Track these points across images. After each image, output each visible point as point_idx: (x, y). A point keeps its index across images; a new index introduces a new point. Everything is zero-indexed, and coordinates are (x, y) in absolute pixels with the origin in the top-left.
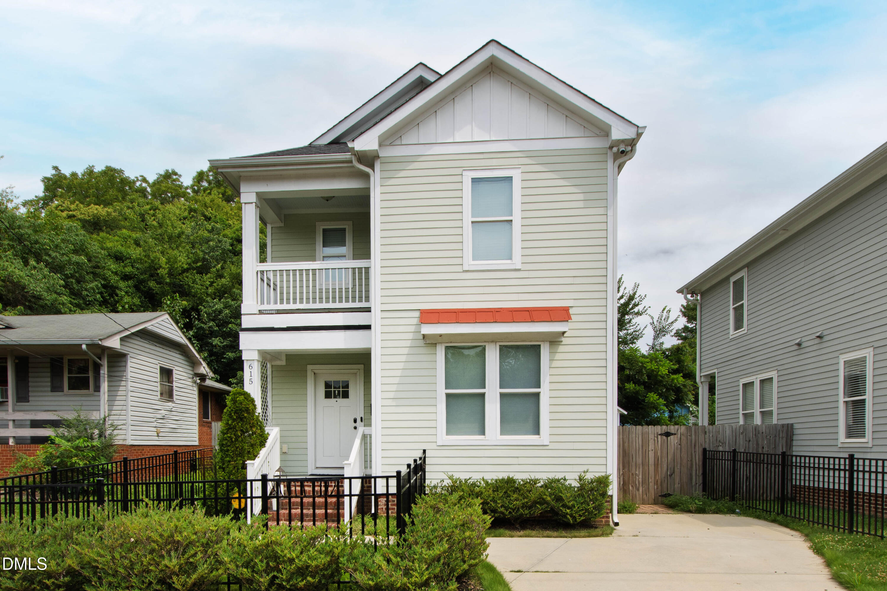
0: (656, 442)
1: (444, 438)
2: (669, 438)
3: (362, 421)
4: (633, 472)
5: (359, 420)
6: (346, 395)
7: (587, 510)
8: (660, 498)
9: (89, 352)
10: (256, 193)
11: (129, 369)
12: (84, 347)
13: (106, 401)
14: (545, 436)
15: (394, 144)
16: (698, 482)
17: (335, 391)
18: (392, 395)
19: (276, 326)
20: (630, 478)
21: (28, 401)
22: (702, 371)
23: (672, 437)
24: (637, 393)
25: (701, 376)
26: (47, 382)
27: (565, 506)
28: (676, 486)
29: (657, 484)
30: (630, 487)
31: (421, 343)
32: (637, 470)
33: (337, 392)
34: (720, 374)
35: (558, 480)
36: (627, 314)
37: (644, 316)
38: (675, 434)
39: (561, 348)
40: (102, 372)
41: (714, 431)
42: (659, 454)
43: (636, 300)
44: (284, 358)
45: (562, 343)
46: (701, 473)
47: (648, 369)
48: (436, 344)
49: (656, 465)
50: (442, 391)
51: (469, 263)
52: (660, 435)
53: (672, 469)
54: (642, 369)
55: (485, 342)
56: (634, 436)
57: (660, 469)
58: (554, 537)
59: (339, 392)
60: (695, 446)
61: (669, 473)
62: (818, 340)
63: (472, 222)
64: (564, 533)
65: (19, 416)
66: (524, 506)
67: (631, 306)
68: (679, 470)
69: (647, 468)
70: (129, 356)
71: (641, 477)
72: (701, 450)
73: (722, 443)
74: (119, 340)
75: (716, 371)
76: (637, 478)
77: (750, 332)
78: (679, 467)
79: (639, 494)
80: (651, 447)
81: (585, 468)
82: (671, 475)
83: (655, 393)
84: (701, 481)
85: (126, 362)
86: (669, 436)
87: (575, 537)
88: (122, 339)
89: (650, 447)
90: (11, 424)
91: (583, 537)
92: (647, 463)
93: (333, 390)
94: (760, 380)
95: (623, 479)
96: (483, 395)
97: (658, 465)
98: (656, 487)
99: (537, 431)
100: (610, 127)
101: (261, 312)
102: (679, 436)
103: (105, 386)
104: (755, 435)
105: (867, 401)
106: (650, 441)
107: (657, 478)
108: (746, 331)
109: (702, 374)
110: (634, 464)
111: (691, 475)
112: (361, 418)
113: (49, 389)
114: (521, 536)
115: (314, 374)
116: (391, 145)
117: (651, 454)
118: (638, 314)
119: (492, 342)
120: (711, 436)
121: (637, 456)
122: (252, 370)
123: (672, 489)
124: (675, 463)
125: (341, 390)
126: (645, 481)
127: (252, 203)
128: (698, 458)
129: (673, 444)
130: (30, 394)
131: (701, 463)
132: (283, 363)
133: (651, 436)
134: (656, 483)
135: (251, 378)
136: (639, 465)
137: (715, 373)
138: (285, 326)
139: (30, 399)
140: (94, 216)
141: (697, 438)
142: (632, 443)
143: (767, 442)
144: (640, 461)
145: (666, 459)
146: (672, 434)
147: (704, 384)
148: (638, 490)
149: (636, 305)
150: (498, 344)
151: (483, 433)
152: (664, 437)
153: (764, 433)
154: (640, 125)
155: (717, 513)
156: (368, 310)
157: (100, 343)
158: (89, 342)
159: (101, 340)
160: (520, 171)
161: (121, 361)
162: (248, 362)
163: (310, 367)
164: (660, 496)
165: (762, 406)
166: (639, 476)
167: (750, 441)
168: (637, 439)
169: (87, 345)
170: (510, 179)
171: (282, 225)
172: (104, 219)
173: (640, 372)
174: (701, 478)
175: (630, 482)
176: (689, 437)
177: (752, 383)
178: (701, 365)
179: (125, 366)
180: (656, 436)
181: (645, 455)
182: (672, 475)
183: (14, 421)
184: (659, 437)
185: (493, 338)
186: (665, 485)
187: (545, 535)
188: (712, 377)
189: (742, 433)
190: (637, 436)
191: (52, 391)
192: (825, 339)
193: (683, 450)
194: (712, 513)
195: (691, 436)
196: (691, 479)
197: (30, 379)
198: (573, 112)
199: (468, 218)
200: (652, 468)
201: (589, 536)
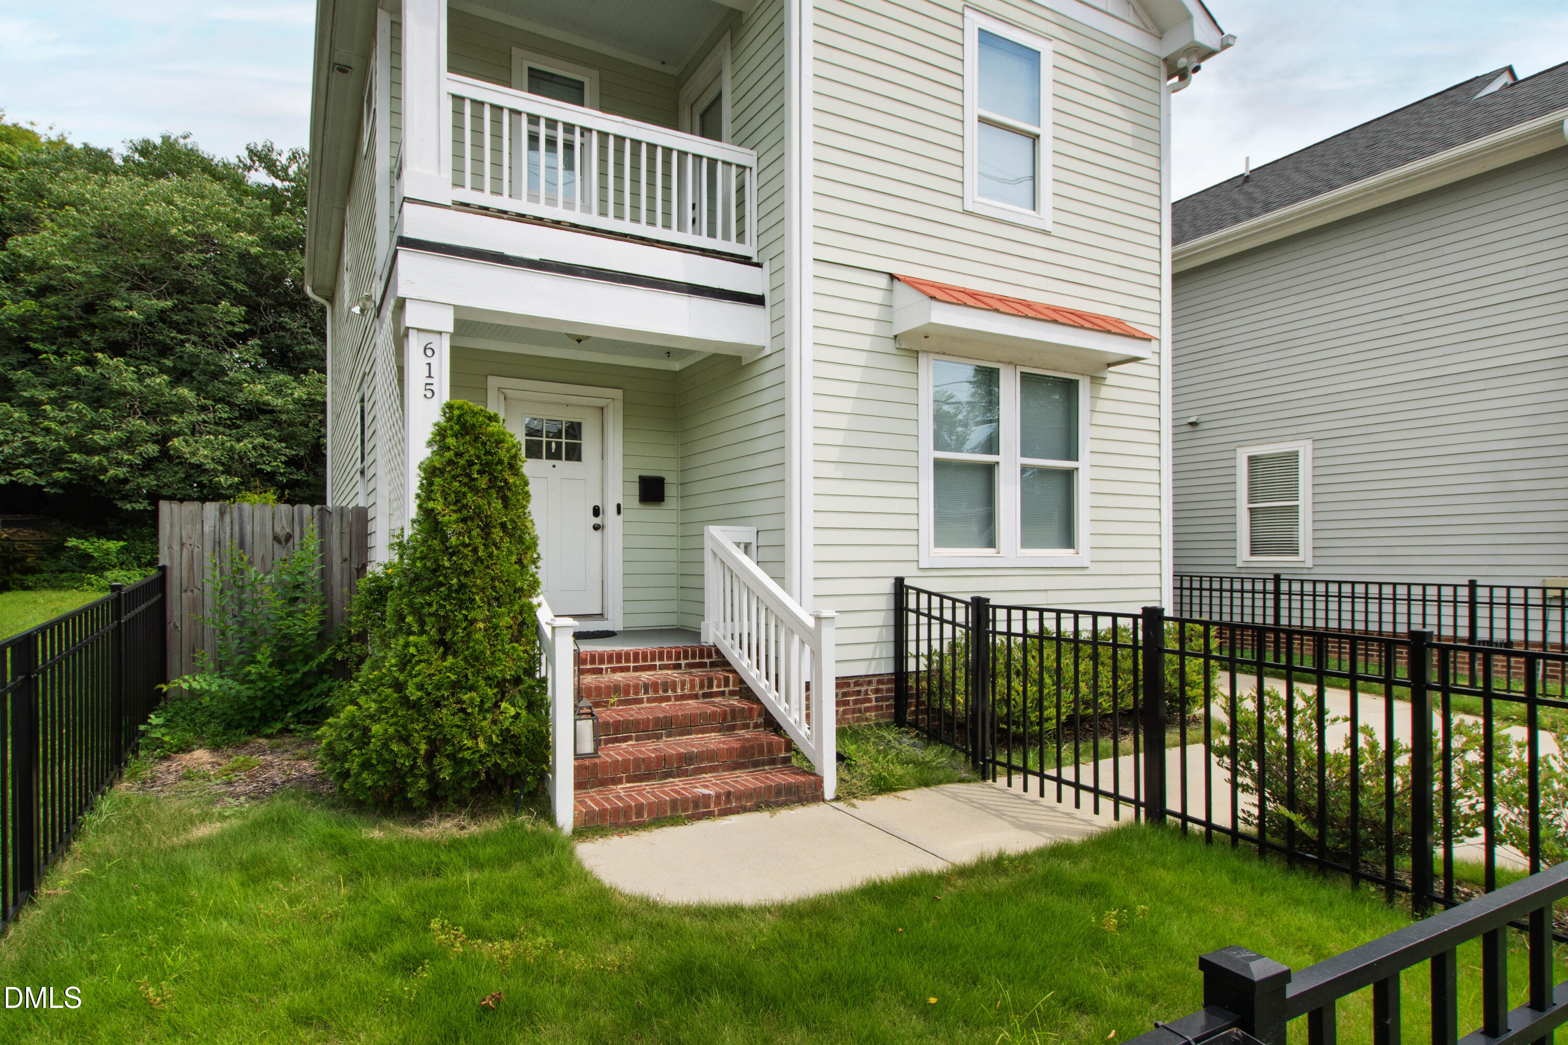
3: (619, 512)
5: (611, 510)
6: (574, 454)
14: (1082, 551)
17: (549, 444)
31: (890, 346)
33: (554, 445)
39: (1105, 391)
45: (1106, 383)
48: (917, 352)
50: (928, 454)
51: (975, 197)
55: (1000, 359)
59: (559, 445)
62: (1189, 428)
63: (980, 118)
93: (544, 439)
96: (993, 467)
99: (1070, 540)
101: (464, 208)
105: (1301, 510)
112: (619, 506)
115: (506, 398)
119: (1010, 363)
122: (434, 361)
125: (564, 440)
135: (429, 381)
138: (536, 257)
150: (1020, 369)
151: (992, 542)
162: (422, 335)
163: (494, 382)
170: (1036, 55)
185: (1012, 357)
192: (1199, 428)
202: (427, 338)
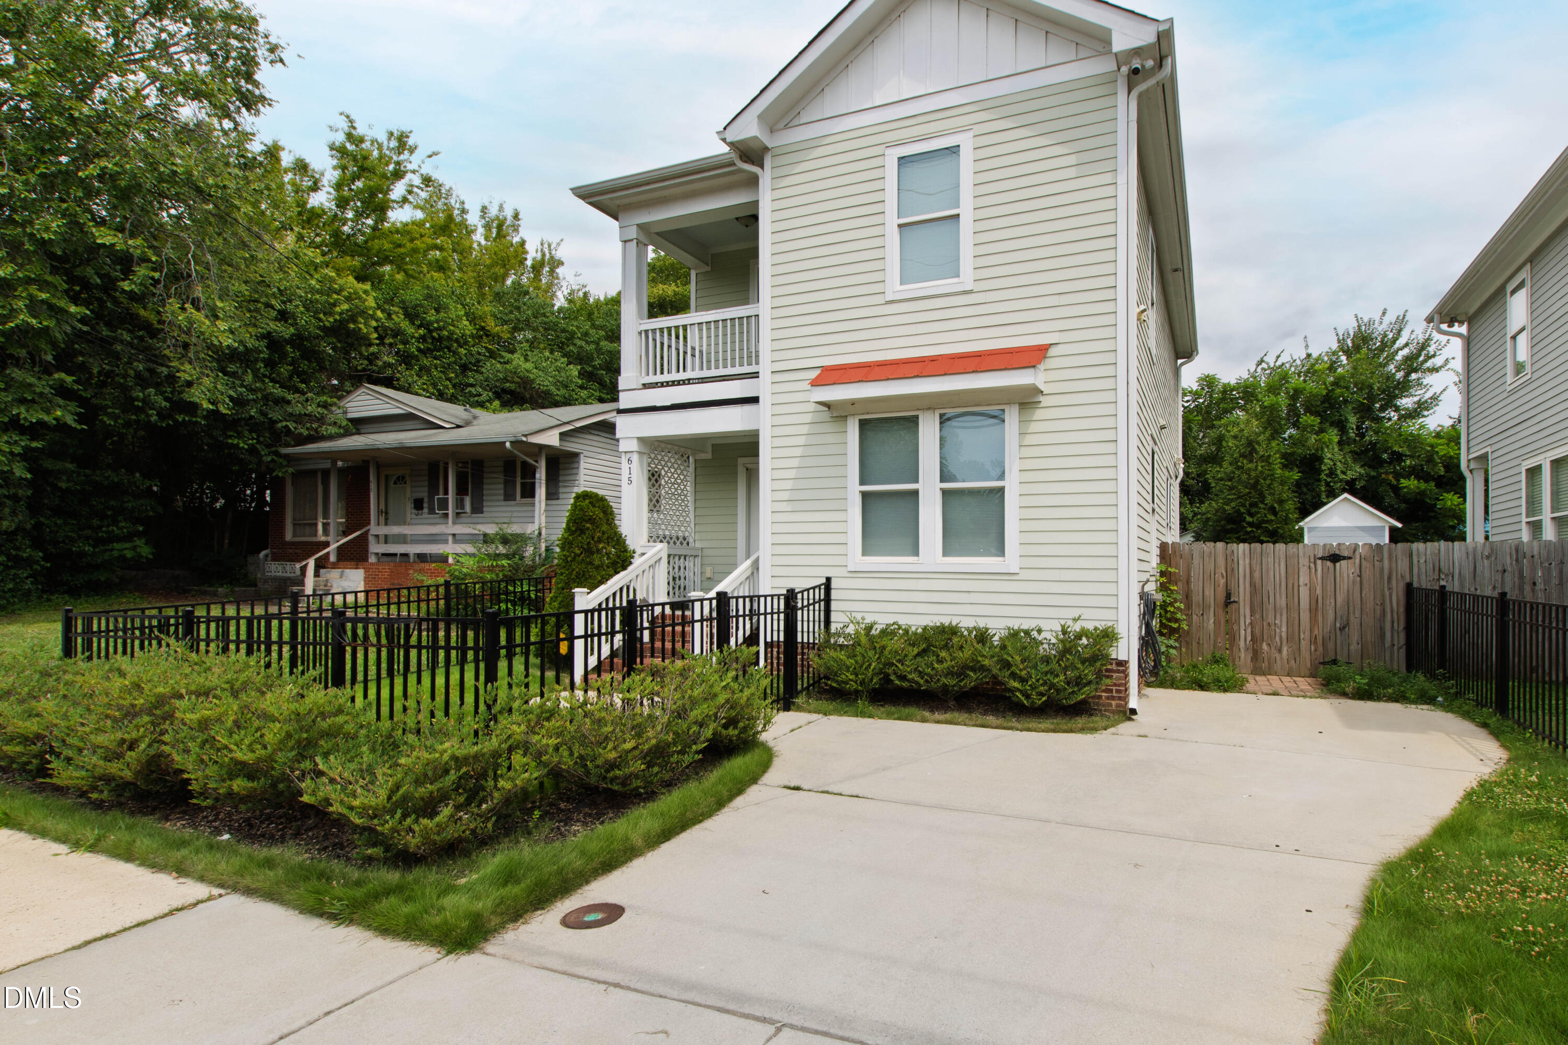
0: (1313, 570)
1: (856, 558)
2: (1338, 565)
4: (1270, 621)
7: (1052, 686)
8: (1321, 667)
9: (515, 451)
10: (637, 225)
11: (582, 471)
12: (508, 445)
13: (542, 511)
14: (1012, 560)
15: (790, 125)
16: (1396, 642)
18: (785, 496)
19: (658, 405)
20: (1265, 631)
21: (482, 513)
22: (1472, 450)
23: (1343, 562)
24: (1423, 493)
25: (1469, 461)
26: (500, 489)
27: (1014, 676)
28: (1352, 647)
29: (1315, 643)
30: (1265, 646)
31: (826, 415)
32: (1278, 616)
34: (1496, 455)
35: (1027, 633)
36: (1415, 370)
37: (1442, 373)
38: (1350, 558)
39: (1039, 414)
40: (537, 476)
41: (1428, 553)
42: (1319, 591)
43: (1431, 350)
44: (710, 449)
45: (1041, 405)
46: (1402, 625)
47: (1443, 456)
48: (846, 415)
49: (1314, 610)
50: (855, 489)
51: (895, 287)
52: (1320, 558)
53: (1345, 618)
54: (1432, 455)
55: (918, 409)
56: (1271, 560)
57: (1320, 619)
58: (992, 728)
60: (1390, 578)
61: (1338, 625)
63: (900, 226)
64: (1014, 723)
65: (460, 529)
66: (949, 673)
67: (1421, 359)
68: (1358, 621)
69: (1296, 615)
70: (582, 456)
71: (1284, 629)
72: (1402, 586)
73: (1447, 575)
74: (558, 436)
75: (1488, 449)
76: (1278, 630)
77: (1535, 376)
78: (1357, 614)
79: (1281, 658)
80: (1304, 578)
81: (1075, 613)
82: (1342, 629)
83: (1455, 494)
84: (1402, 641)
85: (578, 462)
86: (1338, 560)
87: (1029, 730)
88: (561, 434)
89: (1301, 580)
90: (450, 538)
91: (1043, 731)
92: (1296, 607)
94: (1552, 461)
95: (1252, 632)
96: (915, 493)
97: (1316, 610)
98: (1313, 648)
99: (1001, 551)
100: (1109, 31)
101: (646, 386)
102: (1357, 561)
103: (541, 492)
104: (1517, 560)
106: (1301, 570)
107: (1316, 632)
108: (1529, 376)
109: (1471, 457)
110: (1271, 607)
111: (1382, 629)
113: (502, 497)
114: (938, 722)
115: (747, 469)
116: (786, 127)
117: (1304, 593)
118: (1435, 370)
119: (929, 409)
120: (1422, 561)
121: (1278, 595)
122: (631, 466)
123: (1346, 652)
124: (1351, 608)
126: (1293, 638)
127: (632, 240)
128: (1397, 599)
129: (1345, 575)
130: (485, 504)
131: (1402, 609)
132: (709, 456)
133: (1304, 562)
134: (1313, 640)
135: (630, 476)
136: (1281, 609)
137: (1487, 453)
138: (668, 404)
139: (485, 509)
140: (660, 297)
141: (1394, 565)
142: (1268, 571)
143: (1543, 573)
144: (1282, 602)
145: (1333, 601)
146: (1344, 558)
147: (1475, 472)
148: (1280, 651)
149: (1429, 357)
150: (937, 413)
151: (916, 553)
152: (1329, 563)
153: (1536, 557)
154: (1161, 18)
155: (1397, 701)
156: (755, 375)
157: (524, 439)
158: (513, 439)
159: (525, 436)
160: (970, 134)
161: (573, 462)
163: (741, 461)
164: (1321, 663)
165: (1554, 509)
166: (1280, 628)
167: (1505, 571)
168: (1276, 565)
169: (511, 442)
170: (954, 150)
171: (709, 269)
172: (671, 301)
173: (1430, 460)
174: (1402, 636)
175: (1265, 638)
176: (1377, 563)
177: (1539, 467)
178: (1468, 441)
179: (578, 468)
180: (1312, 560)
181: (1292, 591)
182: (1344, 628)
183: (454, 535)
184: (1319, 562)
185: (930, 402)
186: (1331, 646)
187: (979, 722)
188: (1484, 458)
189: (1488, 557)
190: (1277, 560)
191: (505, 500)
193: (1366, 585)
194: (1386, 701)
195: (1381, 560)
196: (1382, 636)
197: (485, 487)
198: (1057, 23)
199: (892, 221)
200: (1305, 617)
201: (1054, 731)
202: (628, 455)
